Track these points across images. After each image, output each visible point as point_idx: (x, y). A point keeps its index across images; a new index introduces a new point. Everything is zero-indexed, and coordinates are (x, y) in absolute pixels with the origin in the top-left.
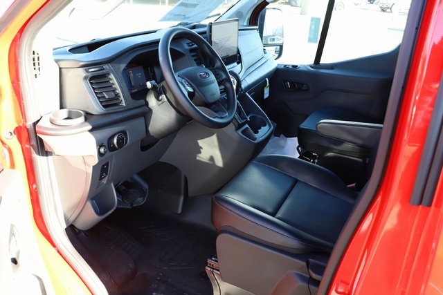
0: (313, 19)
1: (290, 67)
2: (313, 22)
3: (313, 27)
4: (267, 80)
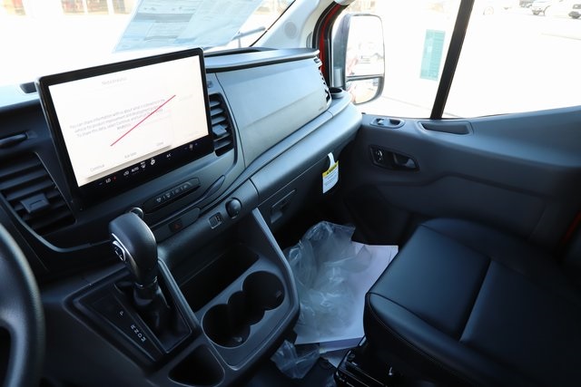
0: (429, 35)
1: (386, 124)
2: (431, 40)
3: (430, 49)
4: (331, 156)
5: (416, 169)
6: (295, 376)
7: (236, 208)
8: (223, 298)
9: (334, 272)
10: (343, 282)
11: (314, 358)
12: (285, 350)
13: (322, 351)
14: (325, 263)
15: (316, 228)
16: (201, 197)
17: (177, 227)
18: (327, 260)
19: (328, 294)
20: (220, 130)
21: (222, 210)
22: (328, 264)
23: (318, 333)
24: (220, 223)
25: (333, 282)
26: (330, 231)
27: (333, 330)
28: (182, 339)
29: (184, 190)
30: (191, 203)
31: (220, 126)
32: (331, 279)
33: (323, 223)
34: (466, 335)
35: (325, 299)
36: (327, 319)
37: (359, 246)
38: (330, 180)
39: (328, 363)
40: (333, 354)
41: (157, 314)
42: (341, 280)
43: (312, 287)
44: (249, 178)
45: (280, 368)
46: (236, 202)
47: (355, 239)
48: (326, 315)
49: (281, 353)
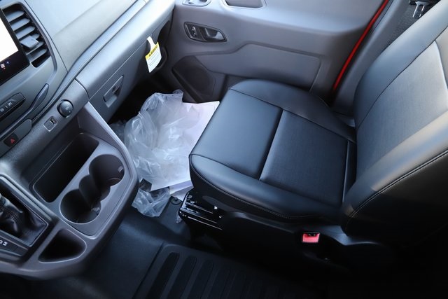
4: (150, 40)
5: (224, 40)
6: (154, 215)
7: (67, 109)
8: (74, 184)
9: (171, 131)
10: (180, 138)
11: (166, 199)
12: (142, 200)
13: (172, 192)
14: (164, 125)
15: (150, 99)
16: (29, 109)
17: (12, 141)
18: (164, 123)
19: (169, 150)
20: (31, 42)
21: (54, 113)
22: (165, 126)
23: (166, 180)
24: (55, 125)
25: (172, 139)
26: (162, 100)
27: (177, 175)
28: (41, 232)
29: (9, 107)
30: (21, 116)
31: (30, 37)
32: (169, 137)
33: (155, 95)
34: (264, 175)
35: (168, 154)
36: (171, 168)
37: (189, 105)
38: (154, 60)
39: (177, 200)
40: (180, 193)
41: (12, 220)
42: (177, 136)
43: (156, 146)
44: (75, 78)
45: (142, 212)
46: (67, 103)
47: (185, 100)
48: (171, 165)
49: (140, 201)
